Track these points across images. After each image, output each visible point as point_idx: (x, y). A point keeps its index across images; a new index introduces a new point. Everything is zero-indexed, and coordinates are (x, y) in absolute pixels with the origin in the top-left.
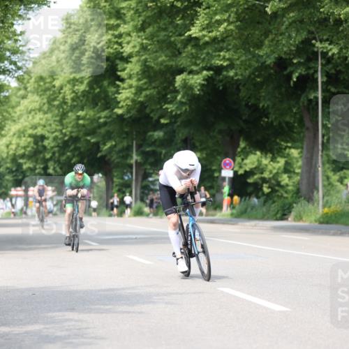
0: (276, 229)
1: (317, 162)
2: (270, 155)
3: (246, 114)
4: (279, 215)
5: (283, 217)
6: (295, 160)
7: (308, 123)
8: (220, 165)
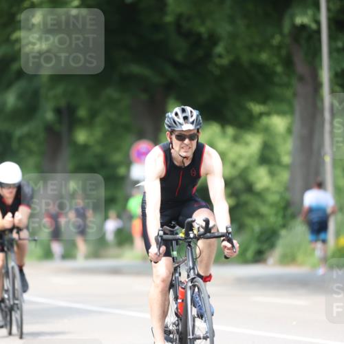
0: (242, 282)
1: (321, 145)
2: (230, 131)
3: (181, 49)
4: (250, 254)
5: (259, 257)
6: (279, 140)
7: (301, 67)
8: (128, 156)
